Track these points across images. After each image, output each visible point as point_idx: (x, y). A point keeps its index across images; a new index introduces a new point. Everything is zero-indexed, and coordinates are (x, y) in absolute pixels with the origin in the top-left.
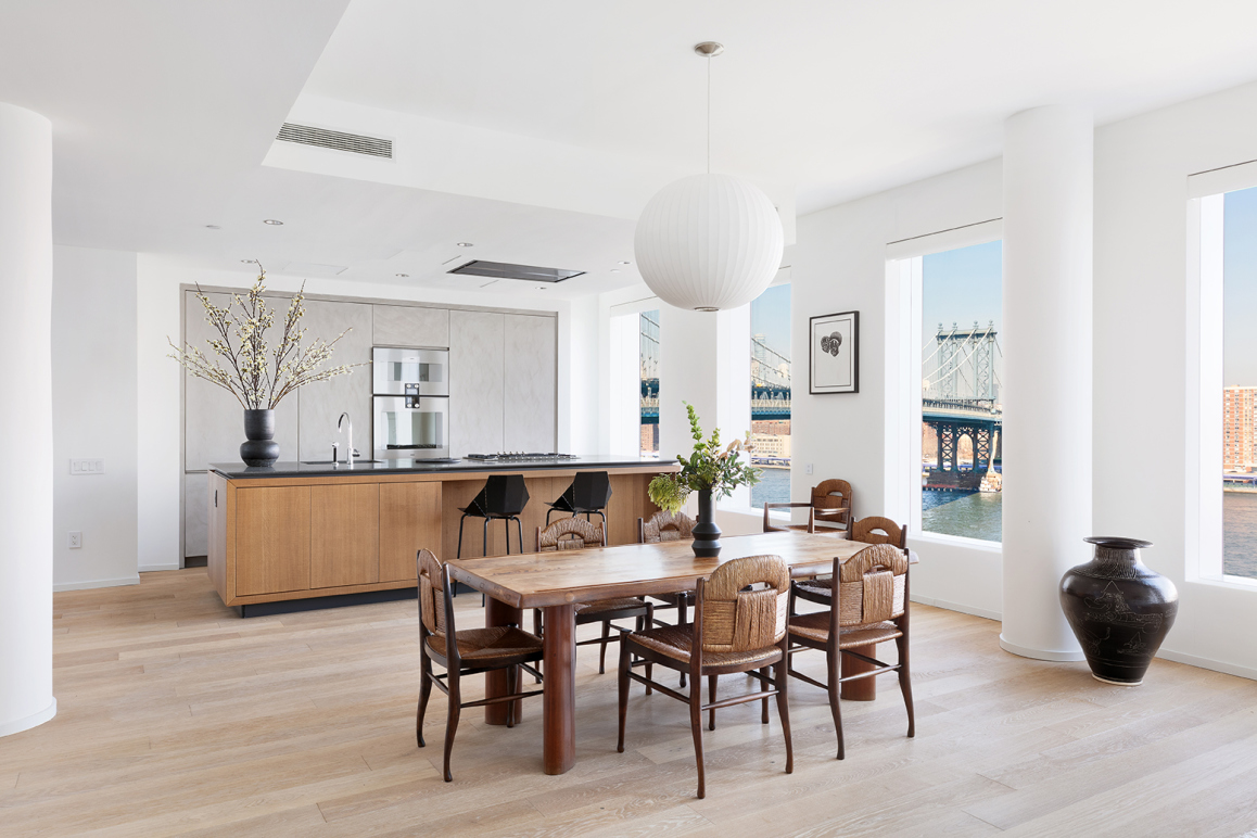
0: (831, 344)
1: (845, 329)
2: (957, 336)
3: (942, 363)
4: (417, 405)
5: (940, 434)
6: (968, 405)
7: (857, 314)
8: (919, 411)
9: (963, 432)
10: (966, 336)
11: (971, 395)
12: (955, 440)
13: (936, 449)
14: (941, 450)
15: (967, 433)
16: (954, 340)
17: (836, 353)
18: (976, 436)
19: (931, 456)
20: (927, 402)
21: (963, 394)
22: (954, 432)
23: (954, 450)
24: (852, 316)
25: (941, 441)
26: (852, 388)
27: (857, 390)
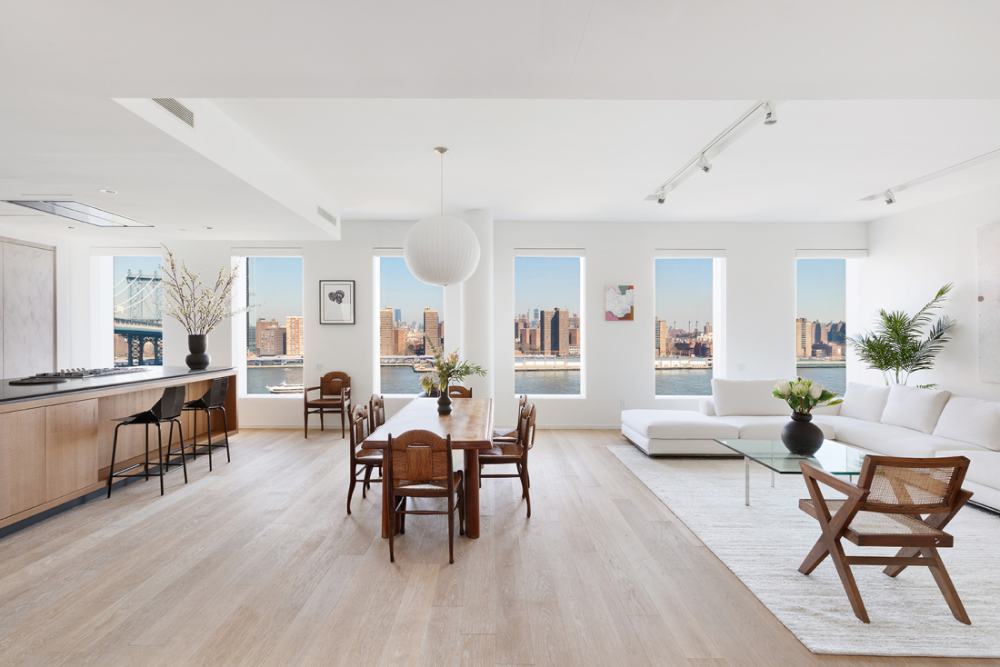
0: (337, 297)
2: (142, 279)
3: (131, 296)
5: (130, 342)
6: (151, 323)
8: (111, 326)
9: (147, 341)
10: (149, 279)
11: (152, 317)
12: (141, 346)
13: (127, 351)
14: (131, 352)
15: (150, 340)
16: (140, 281)
18: (156, 343)
19: (121, 356)
20: (117, 320)
21: (146, 316)
22: (141, 340)
23: (141, 352)
25: (131, 346)
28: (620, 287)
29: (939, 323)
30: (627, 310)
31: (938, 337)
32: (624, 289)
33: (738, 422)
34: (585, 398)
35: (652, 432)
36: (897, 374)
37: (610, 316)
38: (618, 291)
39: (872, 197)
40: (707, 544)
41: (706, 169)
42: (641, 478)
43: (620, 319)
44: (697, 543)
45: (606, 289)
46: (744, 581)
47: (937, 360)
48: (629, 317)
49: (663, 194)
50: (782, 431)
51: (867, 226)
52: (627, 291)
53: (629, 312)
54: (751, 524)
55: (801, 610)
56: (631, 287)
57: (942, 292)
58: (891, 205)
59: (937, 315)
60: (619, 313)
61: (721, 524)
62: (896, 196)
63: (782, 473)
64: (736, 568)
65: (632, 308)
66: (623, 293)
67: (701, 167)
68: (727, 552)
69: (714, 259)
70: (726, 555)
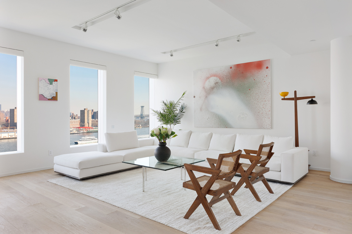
28: (49, 79)
29: (182, 106)
30: (53, 94)
31: (182, 112)
32: (52, 81)
33: (123, 153)
34: (23, 152)
35: (82, 165)
36: (170, 126)
37: (42, 97)
38: (48, 82)
39: (165, 53)
40: (143, 215)
41: (119, 17)
42: (83, 193)
43: (49, 99)
44: (138, 217)
45: (39, 80)
46: (170, 226)
47: (182, 120)
48: (54, 98)
49: (87, 27)
50: (155, 152)
51: (158, 65)
52: (53, 83)
53: (55, 95)
54: (152, 199)
55: (199, 228)
56: (56, 81)
57: (184, 94)
58: (172, 57)
59: (182, 103)
60: (48, 95)
61: (141, 203)
62: (174, 54)
63: (166, 170)
64: (163, 221)
65: (57, 93)
66: (51, 84)
67: (116, 15)
68: (154, 215)
69: (99, 71)
70: (154, 217)
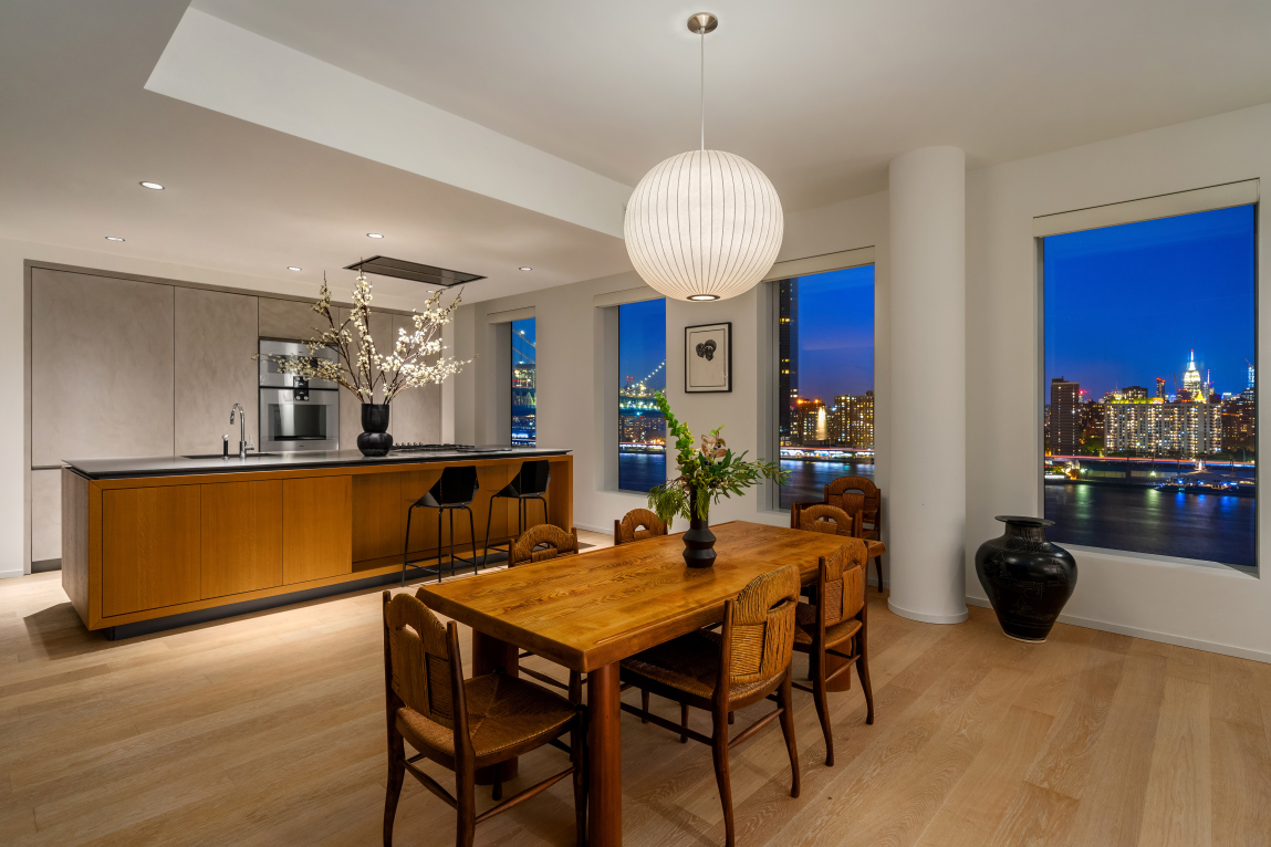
1: (719, 337)
4: (306, 398)
7: (730, 325)
17: (710, 357)
24: (726, 327)
26: (726, 388)
27: (730, 390)
